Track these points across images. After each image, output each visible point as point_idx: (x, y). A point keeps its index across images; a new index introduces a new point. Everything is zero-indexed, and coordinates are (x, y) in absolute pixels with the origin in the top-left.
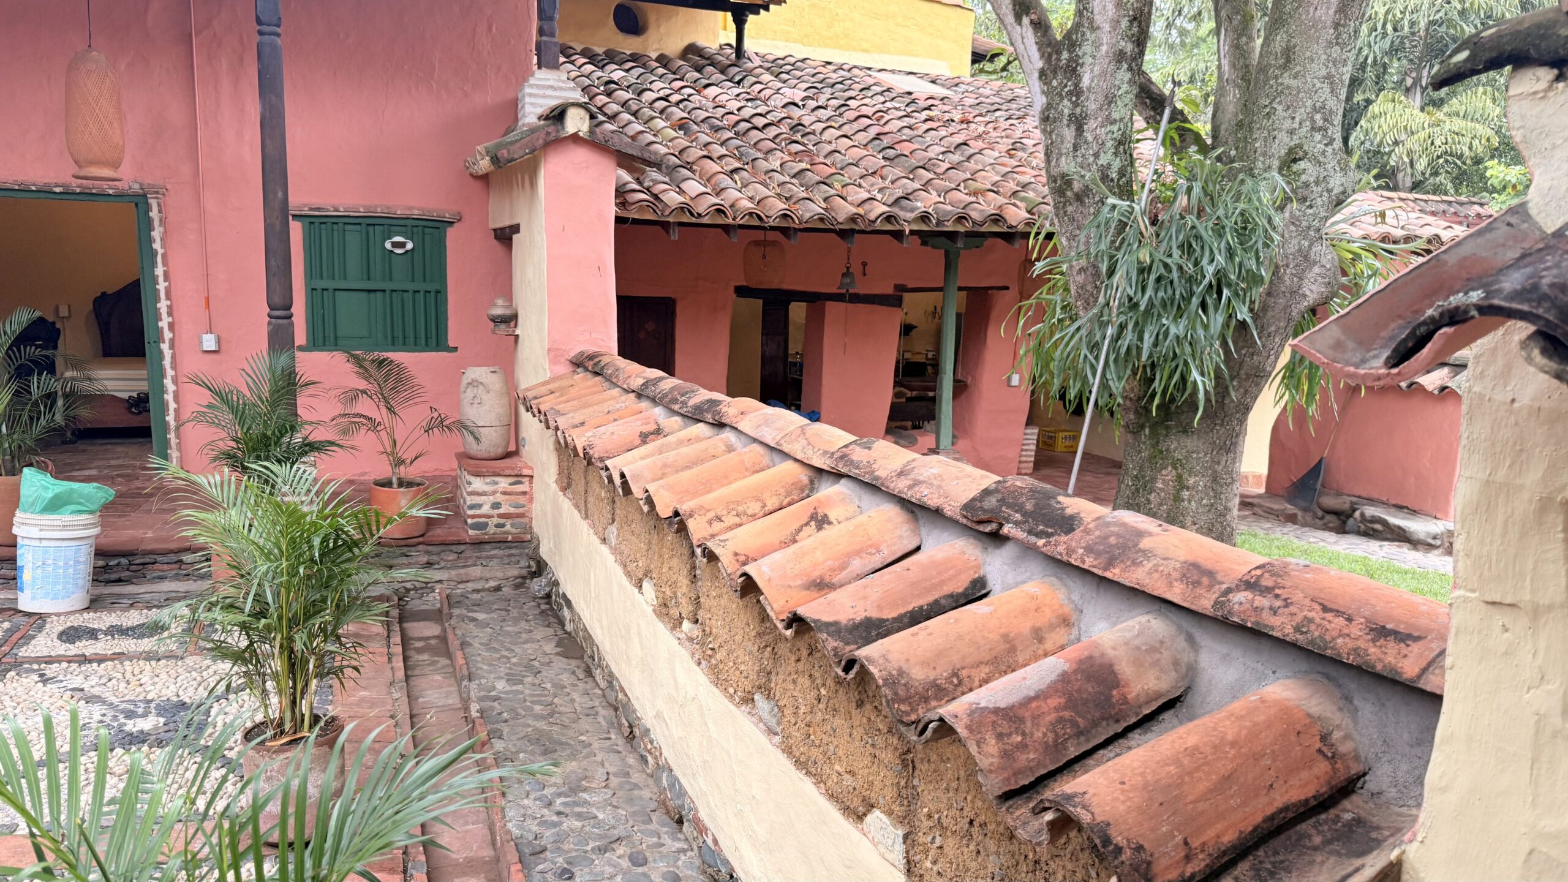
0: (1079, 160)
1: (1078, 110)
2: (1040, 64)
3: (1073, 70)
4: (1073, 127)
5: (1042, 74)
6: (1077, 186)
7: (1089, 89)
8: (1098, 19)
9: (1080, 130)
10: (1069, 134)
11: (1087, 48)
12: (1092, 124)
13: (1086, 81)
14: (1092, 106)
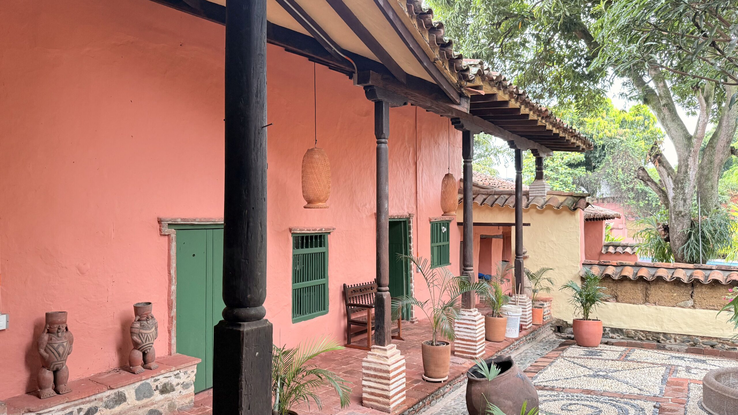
0: (685, 208)
1: (684, 197)
2: (673, 187)
3: (683, 188)
4: (683, 201)
5: (673, 189)
6: (683, 214)
7: (687, 193)
8: (691, 179)
9: (685, 201)
10: (682, 202)
11: (687, 184)
12: (688, 201)
13: (686, 191)
14: (688, 197)
